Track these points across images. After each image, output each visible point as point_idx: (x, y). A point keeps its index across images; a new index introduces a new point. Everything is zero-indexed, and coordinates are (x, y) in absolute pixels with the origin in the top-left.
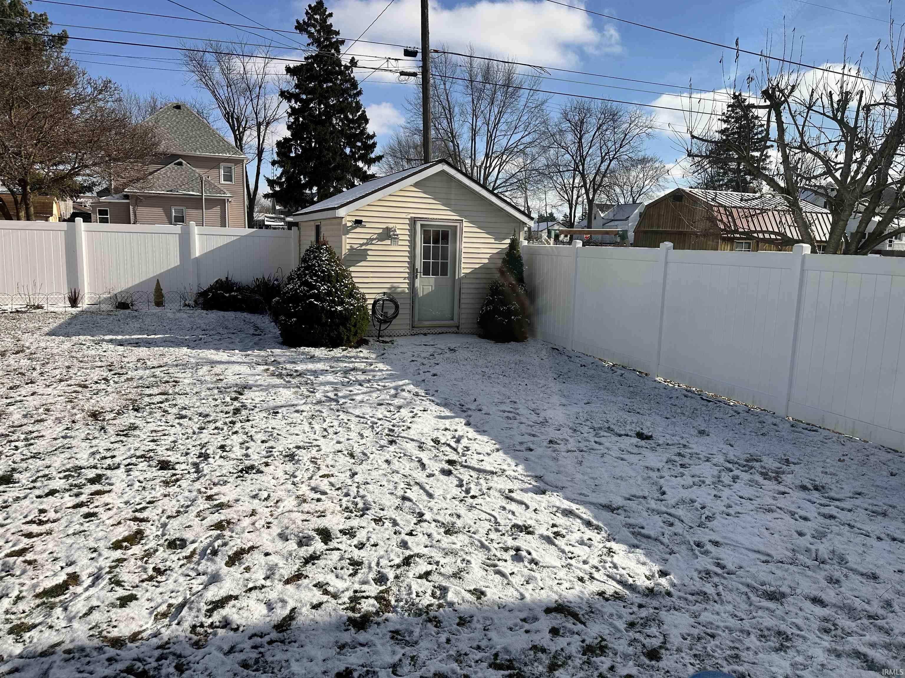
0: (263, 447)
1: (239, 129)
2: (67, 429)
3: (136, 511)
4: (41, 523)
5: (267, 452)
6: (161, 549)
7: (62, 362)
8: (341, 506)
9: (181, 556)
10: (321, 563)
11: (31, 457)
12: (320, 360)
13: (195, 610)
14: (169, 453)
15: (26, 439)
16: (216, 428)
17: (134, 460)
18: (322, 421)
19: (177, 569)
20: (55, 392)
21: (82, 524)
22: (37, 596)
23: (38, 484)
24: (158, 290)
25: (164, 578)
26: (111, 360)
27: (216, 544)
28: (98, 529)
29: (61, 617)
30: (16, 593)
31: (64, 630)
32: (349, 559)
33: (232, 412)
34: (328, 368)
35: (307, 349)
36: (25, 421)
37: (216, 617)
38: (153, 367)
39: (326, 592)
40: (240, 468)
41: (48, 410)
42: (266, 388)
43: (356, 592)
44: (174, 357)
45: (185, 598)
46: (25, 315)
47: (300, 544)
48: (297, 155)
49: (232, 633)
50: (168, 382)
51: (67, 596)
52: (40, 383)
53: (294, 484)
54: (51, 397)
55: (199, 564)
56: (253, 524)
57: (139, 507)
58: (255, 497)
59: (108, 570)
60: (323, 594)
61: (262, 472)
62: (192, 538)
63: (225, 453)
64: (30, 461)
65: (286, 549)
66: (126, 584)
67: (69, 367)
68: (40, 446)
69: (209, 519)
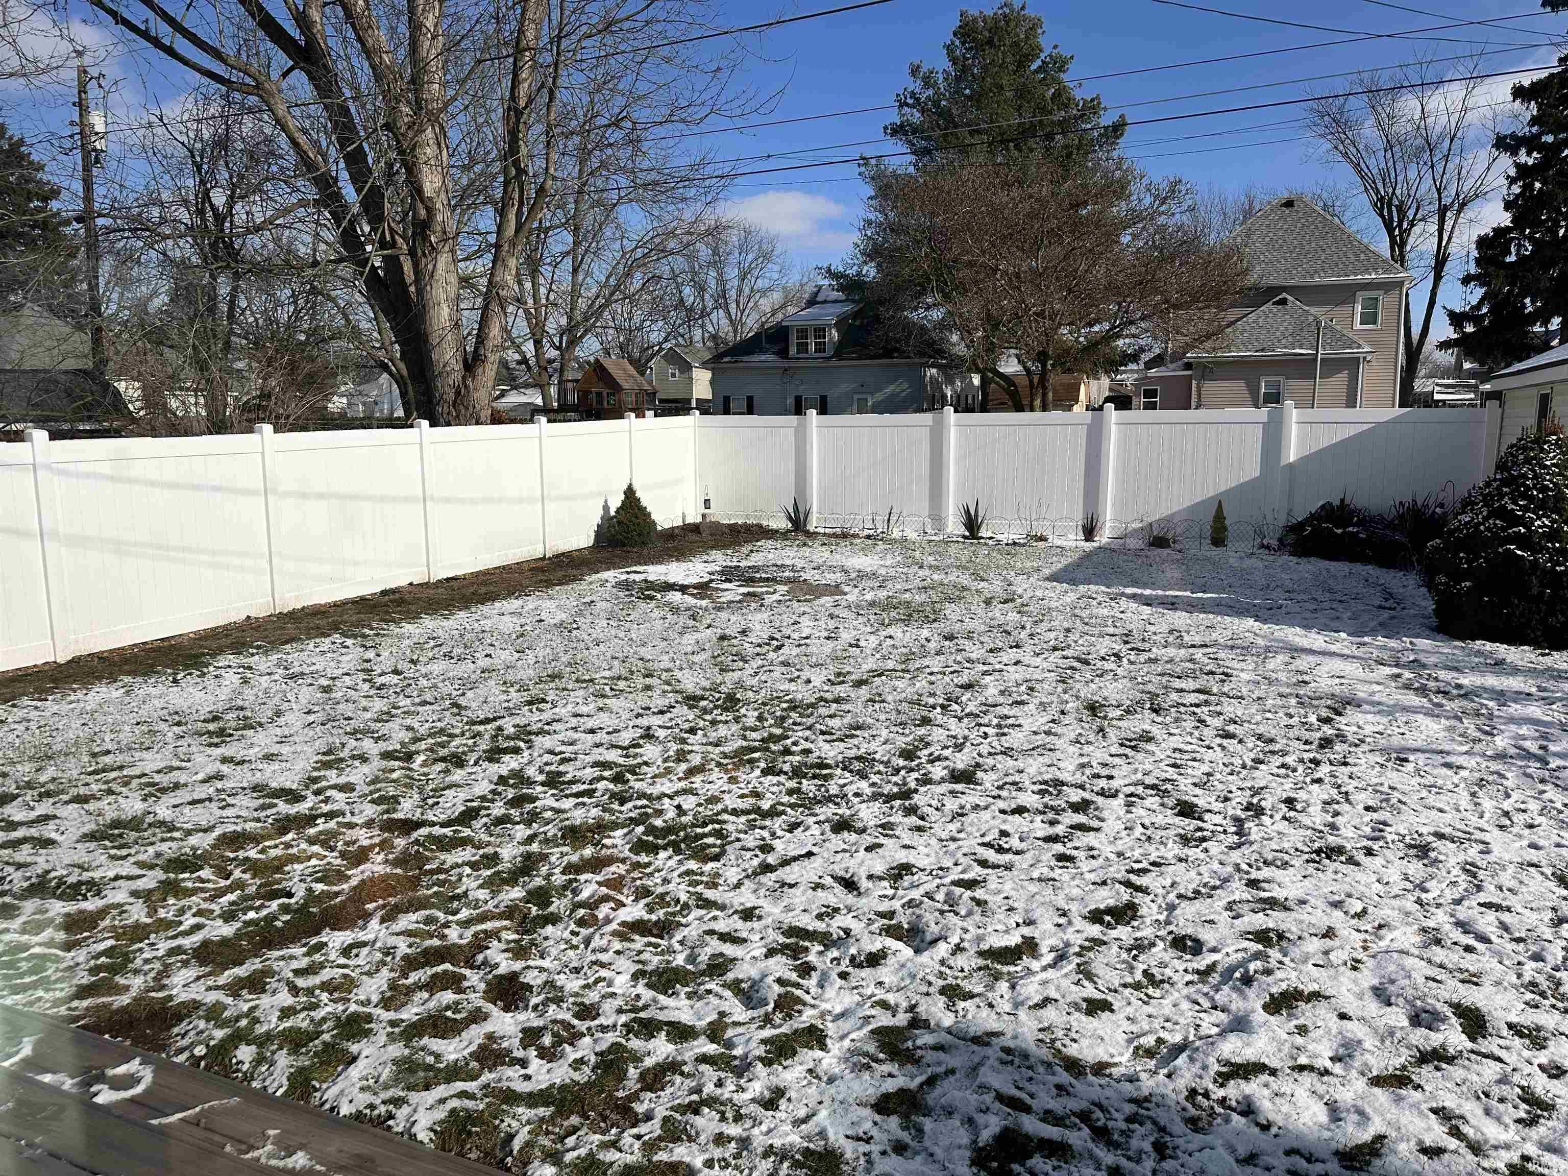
0: (1367, 819)
1: (1400, 225)
2: (1053, 721)
3: (1131, 871)
4: (1000, 850)
5: (1373, 829)
6: (1161, 945)
7: (1060, 621)
8: (1519, 976)
9: (1191, 966)
10: (1456, 1072)
11: (1002, 753)
12: (1515, 671)
13: (1198, 1065)
14: (1198, 791)
15: (999, 726)
16: (1283, 766)
17: (1140, 790)
18: (1501, 795)
19: (1180, 985)
20: (1045, 665)
21: (1052, 869)
22: (981, 954)
23: (1004, 793)
24: (1219, 517)
25: (1158, 993)
26: (1129, 627)
27: (1252, 967)
28: (1073, 883)
29: (1006, 997)
30: (955, 940)
31: (1006, 1017)
32: (1522, 1088)
33: (1316, 743)
34: (1534, 690)
35: (1489, 646)
36: (1001, 700)
37: (1234, 1090)
38: (1193, 646)
39: (1455, 1132)
40: (1316, 845)
41: (1031, 689)
42: (1391, 711)
43: (1526, 1158)
44: (1230, 633)
45: (1186, 1039)
46: (1022, 550)
47: (1416, 1020)
48: (1521, 259)
49: (1257, 1130)
50: (1212, 673)
51: (1019, 968)
52: (1028, 648)
53: (1419, 902)
54: (1038, 671)
55: (1217, 991)
56: (1326, 953)
57: (1136, 866)
58: (1337, 905)
59: (1077, 949)
60: (1450, 1134)
61: (1358, 864)
62: (1212, 943)
63: (1292, 814)
64: (999, 757)
65: (1384, 1020)
66: (1100, 982)
67: (1068, 630)
68: (1016, 739)
69: (1246, 919)
